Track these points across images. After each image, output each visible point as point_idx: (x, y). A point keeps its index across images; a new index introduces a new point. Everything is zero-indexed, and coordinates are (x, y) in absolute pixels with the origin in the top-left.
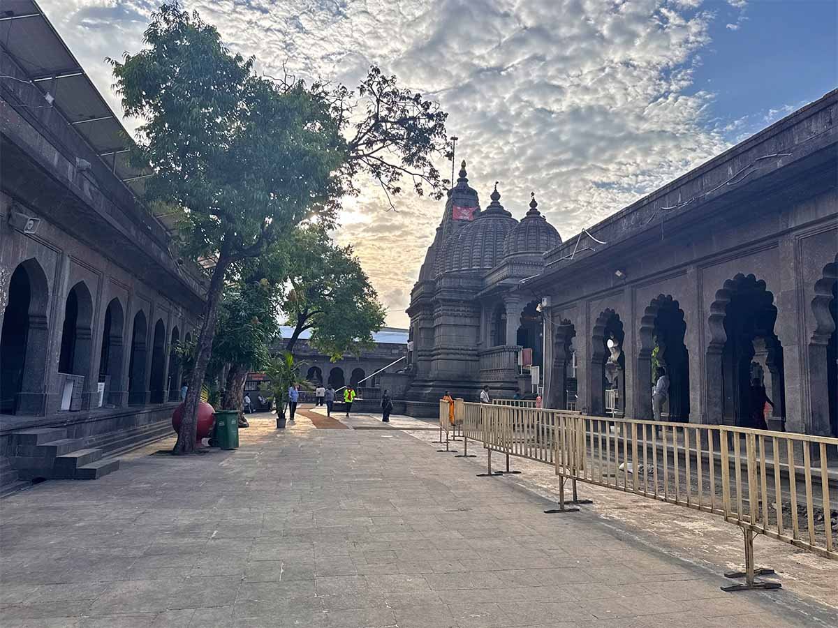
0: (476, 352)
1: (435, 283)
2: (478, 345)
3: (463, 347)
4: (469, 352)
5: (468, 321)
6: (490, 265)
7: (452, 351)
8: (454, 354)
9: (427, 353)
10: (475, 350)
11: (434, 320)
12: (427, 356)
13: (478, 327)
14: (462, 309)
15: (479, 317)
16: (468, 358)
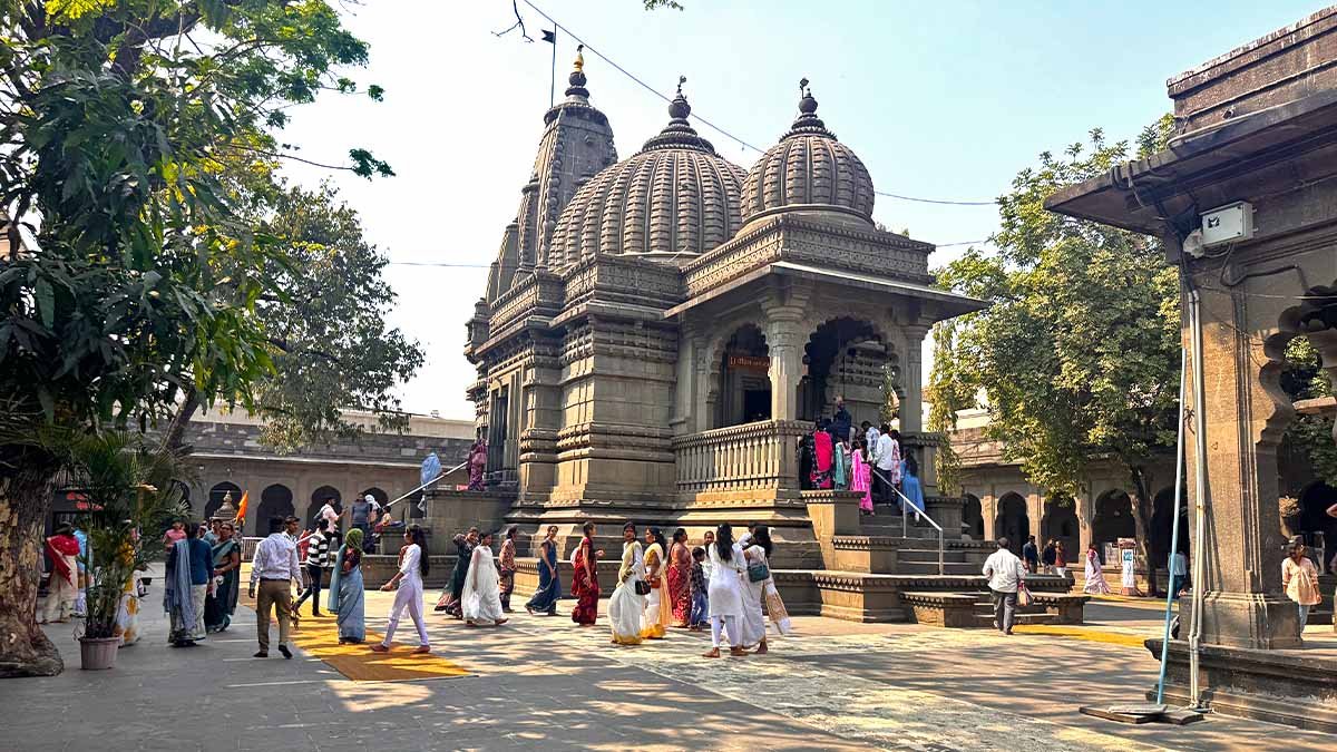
0: (669, 443)
1: (563, 283)
2: (671, 425)
3: (641, 429)
4: (656, 442)
5: (651, 369)
6: (691, 248)
7: (617, 438)
8: (621, 445)
9: (547, 445)
10: (667, 438)
11: (562, 367)
12: (546, 451)
13: (673, 385)
14: (638, 341)
15: (675, 363)
16: (651, 455)
